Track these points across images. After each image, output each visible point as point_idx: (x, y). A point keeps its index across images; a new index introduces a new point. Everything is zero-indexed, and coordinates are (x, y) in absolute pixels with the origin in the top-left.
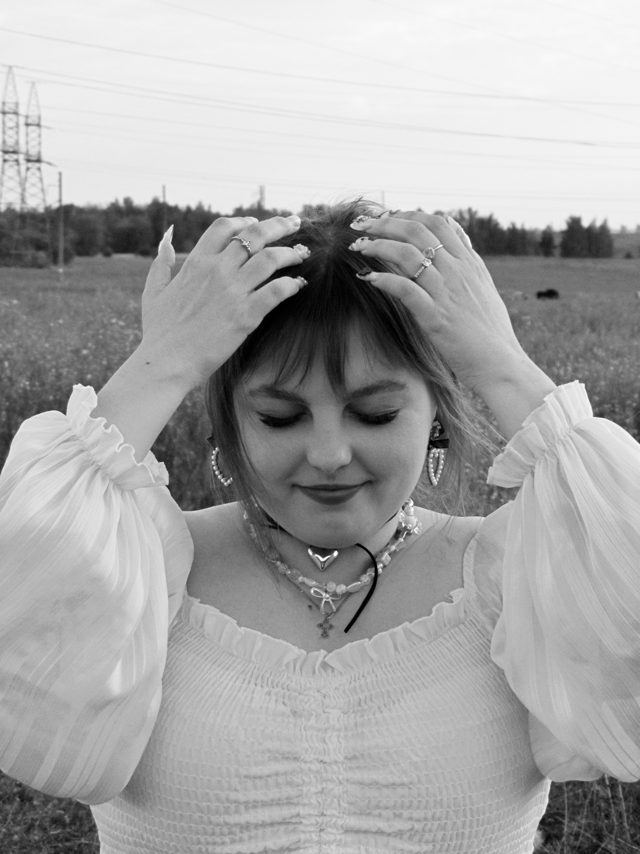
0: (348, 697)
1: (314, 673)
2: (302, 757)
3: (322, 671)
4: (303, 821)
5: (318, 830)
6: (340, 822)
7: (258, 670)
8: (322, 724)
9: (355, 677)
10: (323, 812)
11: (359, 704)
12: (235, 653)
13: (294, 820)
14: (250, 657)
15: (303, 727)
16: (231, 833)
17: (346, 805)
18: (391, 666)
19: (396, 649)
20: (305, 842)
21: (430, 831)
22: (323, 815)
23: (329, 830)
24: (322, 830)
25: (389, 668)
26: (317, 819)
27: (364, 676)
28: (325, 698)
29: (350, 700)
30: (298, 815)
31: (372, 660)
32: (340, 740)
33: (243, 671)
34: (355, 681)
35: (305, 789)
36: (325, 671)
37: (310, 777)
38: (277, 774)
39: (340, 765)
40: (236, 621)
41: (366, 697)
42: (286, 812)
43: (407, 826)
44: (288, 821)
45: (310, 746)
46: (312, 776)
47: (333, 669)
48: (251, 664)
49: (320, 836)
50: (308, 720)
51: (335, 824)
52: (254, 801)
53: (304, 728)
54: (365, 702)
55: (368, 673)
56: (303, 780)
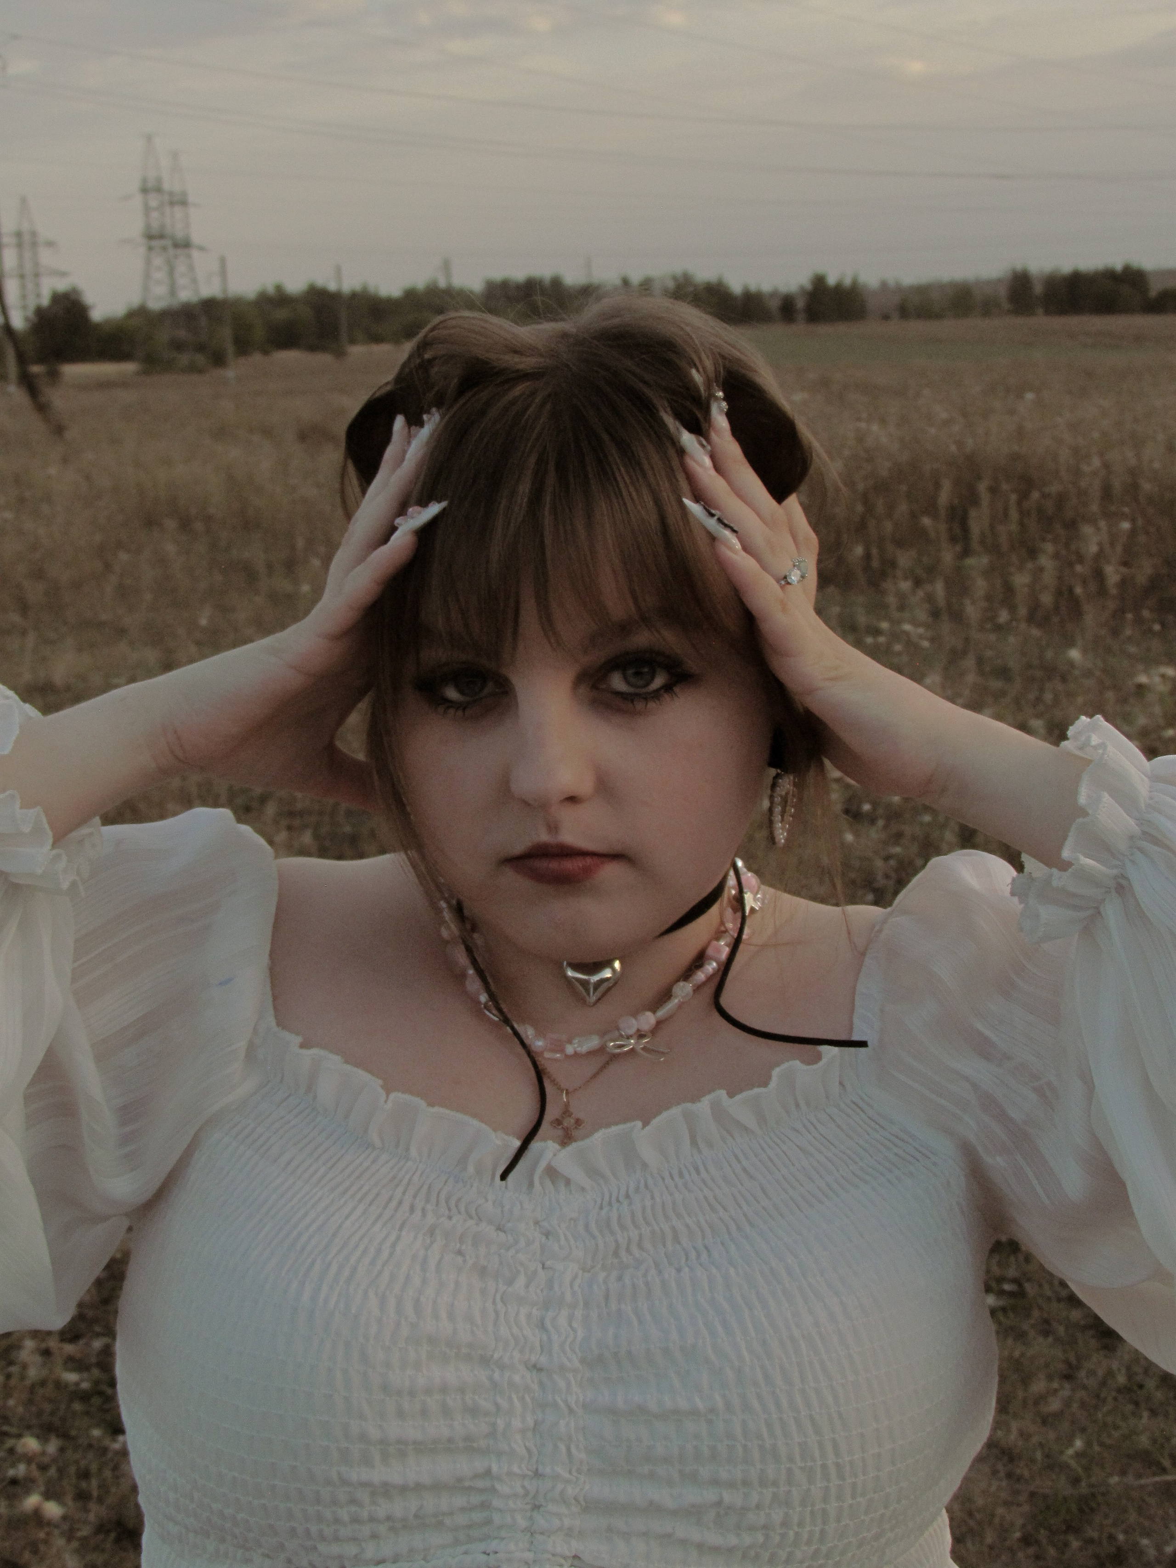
0: (594, 1237)
1: (531, 1184)
2: (496, 1356)
3: (548, 1182)
4: (498, 1486)
5: (529, 1506)
6: (570, 1491)
7: (421, 1175)
8: (539, 1291)
9: (610, 1197)
10: (537, 1470)
11: (616, 1254)
12: (378, 1143)
13: (480, 1484)
14: (408, 1149)
15: (498, 1297)
16: (353, 1501)
17: (583, 1456)
18: (681, 1175)
19: (694, 1142)
20: (500, 1527)
21: (758, 1507)
22: (537, 1474)
23: (551, 1507)
24: (536, 1507)
25: (677, 1179)
26: (526, 1483)
27: (627, 1196)
28: (547, 1237)
29: (597, 1245)
30: (488, 1472)
31: (645, 1166)
32: (575, 1325)
33: (392, 1177)
34: (610, 1204)
35: (500, 1423)
36: (553, 1182)
37: (510, 1399)
38: (444, 1389)
39: (570, 1376)
40: (380, 1082)
41: (630, 1239)
42: (464, 1466)
43: (710, 1495)
44: (467, 1484)
45: (512, 1335)
46: (514, 1397)
47: (568, 1182)
48: (410, 1163)
49: (531, 1518)
50: (510, 1282)
51: (562, 1493)
52: (399, 1441)
53: (502, 1298)
54: (628, 1250)
55: (637, 1190)
56: (497, 1405)
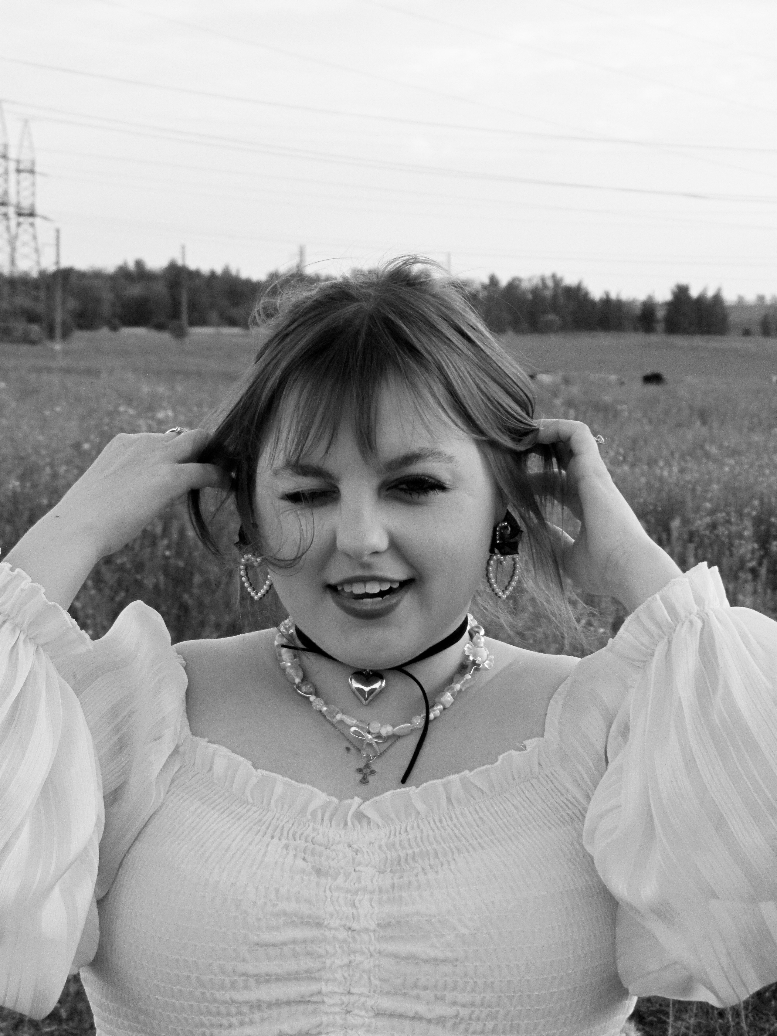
0: (385, 853)
1: (346, 824)
2: (326, 923)
3: (357, 823)
4: (326, 1000)
5: (344, 1011)
6: (370, 1003)
7: (278, 820)
8: (352, 884)
9: (395, 832)
10: (350, 990)
11: (399, 863)
12: (250, 801)
13: (315, 999)
14: (268, 805)
15: (327, 887)
16: (239, 1013)
17: (377, 982)
18: (441, 821)
19: (449, 801)
20: (327, 1026)
22: (349, 993)
23: (357, 1011)
24: (348, 1012)
25: (438, 823)
26: (343, 998)
27: (406, 831)
28: (357, 854)
29: (387, 857)
30: (320, 992)
32: (373, 905)
33: (260, 821)
34: (395, 835)
35: (328, 962)
36: (360, 823)
37: (334, 946)
38: (294, 942)
39: (372, 934)
40: (251, 763)
41: (407, 855)
42: (305, 988)
43: (451, 1011)
44: (307, 999)
45: (336, 910)
46: (337, 946)
47: (369, 820)
48: (270, 812)
49: (345, 1019)
50: (335, 879)
51: (363, 1004)
52: (267, 974)
53: (329, 889)
54: (406, 861)
55: (412, 828)
56: (327, 951)
